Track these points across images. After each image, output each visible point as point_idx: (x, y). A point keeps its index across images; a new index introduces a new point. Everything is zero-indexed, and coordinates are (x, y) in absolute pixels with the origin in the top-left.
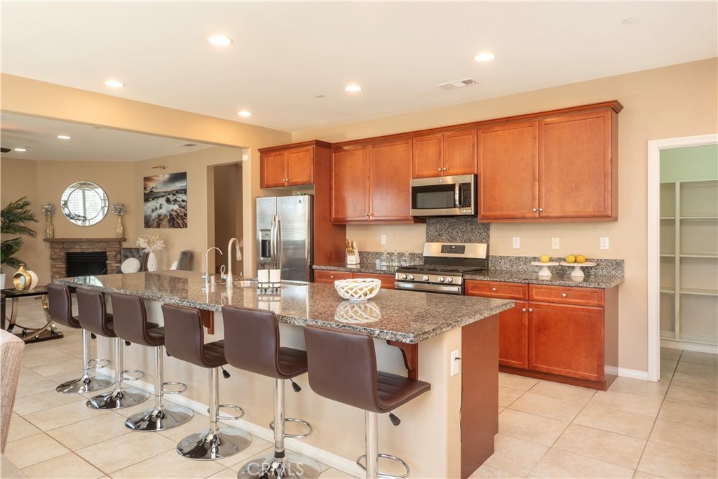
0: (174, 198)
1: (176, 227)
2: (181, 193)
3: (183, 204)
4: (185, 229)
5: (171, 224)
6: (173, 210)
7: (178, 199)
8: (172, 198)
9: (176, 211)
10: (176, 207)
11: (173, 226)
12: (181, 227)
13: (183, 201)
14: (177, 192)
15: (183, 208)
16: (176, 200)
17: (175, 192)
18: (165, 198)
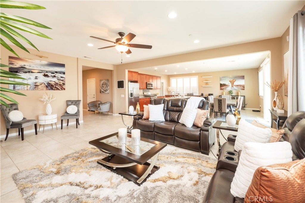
0: (53, 75)
1: (55, 90)
2: (60, 73)
3: (62, 79)
4: (63, 91)
5: (49, 88)
6: (51, 81)
7: (56, 76)
8: (49, 74)
9: (55, 82)
10: (55, 79)
11: (52, 89)
12: (59, 90)
13: (62, 77)
14: (56, 72)
15: (63, 81)
16: (55, 76)
17: (53, 72)
18: (43, 74)
